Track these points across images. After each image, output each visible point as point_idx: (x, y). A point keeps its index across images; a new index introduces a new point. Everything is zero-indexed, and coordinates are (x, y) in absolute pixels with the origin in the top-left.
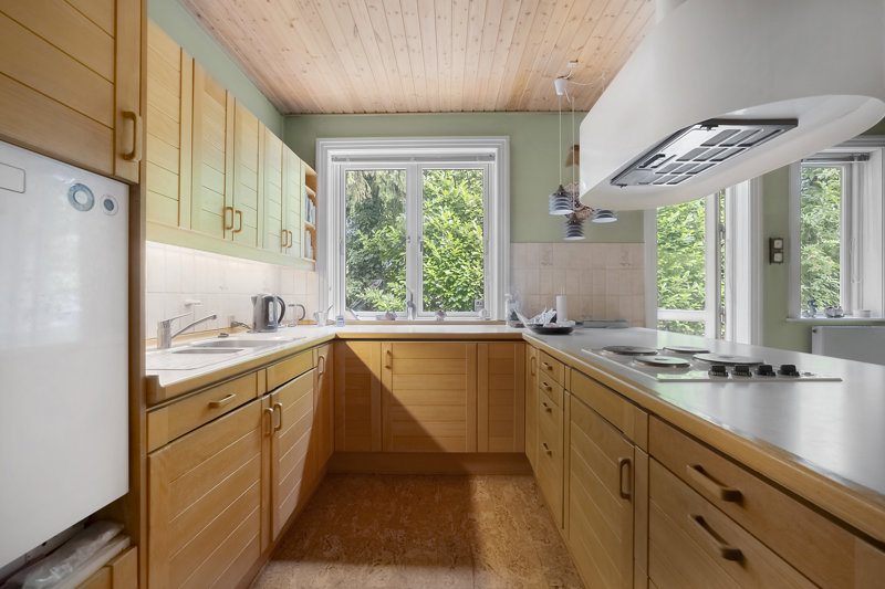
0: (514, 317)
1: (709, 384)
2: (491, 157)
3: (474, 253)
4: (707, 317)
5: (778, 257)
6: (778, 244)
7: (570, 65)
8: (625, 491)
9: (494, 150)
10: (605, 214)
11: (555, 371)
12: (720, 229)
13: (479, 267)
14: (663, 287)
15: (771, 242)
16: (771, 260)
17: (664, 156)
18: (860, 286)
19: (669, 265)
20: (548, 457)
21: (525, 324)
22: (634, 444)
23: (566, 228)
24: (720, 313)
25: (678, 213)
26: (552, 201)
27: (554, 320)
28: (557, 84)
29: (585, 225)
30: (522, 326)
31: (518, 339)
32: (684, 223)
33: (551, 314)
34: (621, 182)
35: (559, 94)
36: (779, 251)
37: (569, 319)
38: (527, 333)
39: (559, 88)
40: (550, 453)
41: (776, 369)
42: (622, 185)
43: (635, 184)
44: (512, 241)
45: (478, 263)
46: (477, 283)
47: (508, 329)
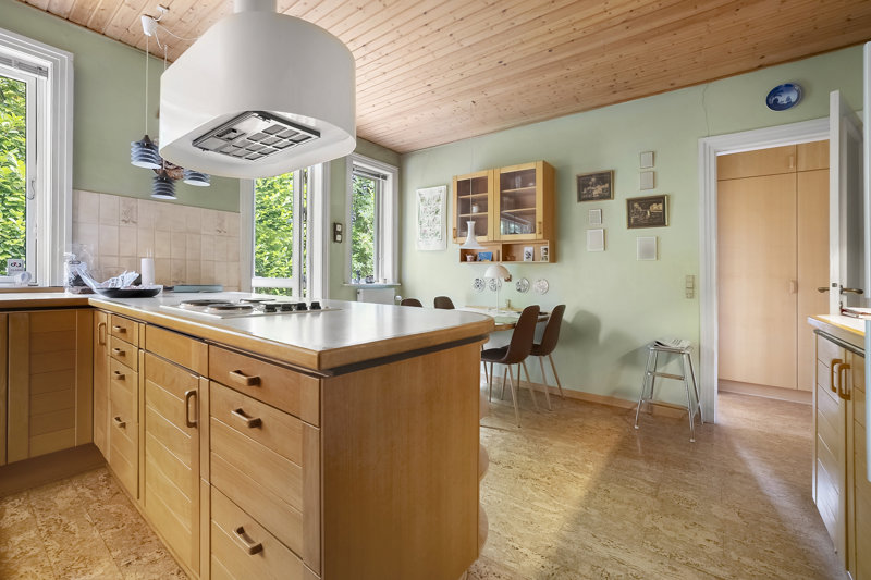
0: (78, 281)
1: (263, 318)
2: (40, 70)
3: (10, 199)
4: (292, 283)
5: (339, 238)
6: (339, 228)
7: (161, 9)
8: (192, 421)
9: (47, 64)
10: (197, 176)
11: (129, 333)
12: (303, 211)
13: (20, 221)
14: (265, 259)
15: (335, 225)
16: (335, 240)
17: (235, 131)
18: (383, 261)
19: (271, 240)
20: (121, 430)
21: (94, 288)
22: (198, 375)
23: (154, 185)
24: (302, 280)
25: (278, 194)
26: (135, 150)
27: (138, 282)
28: (145, 21)
29: (177, 185)
30: (90, 291)
31: (83, 306)
32: (284, 204)
33: (133, 276)
34: (202, 145)
35: (147, 33)
36: (340, 233)
37: (157, 283)
38: (97, 299)
39: (147, 27)
40: (123, 425)
41: (309, 305)
42: (204, 149)
43: (216, 150)
44: (75, 188)
45: (20, 214)
46: (18, 242)
47: (68, 295)
